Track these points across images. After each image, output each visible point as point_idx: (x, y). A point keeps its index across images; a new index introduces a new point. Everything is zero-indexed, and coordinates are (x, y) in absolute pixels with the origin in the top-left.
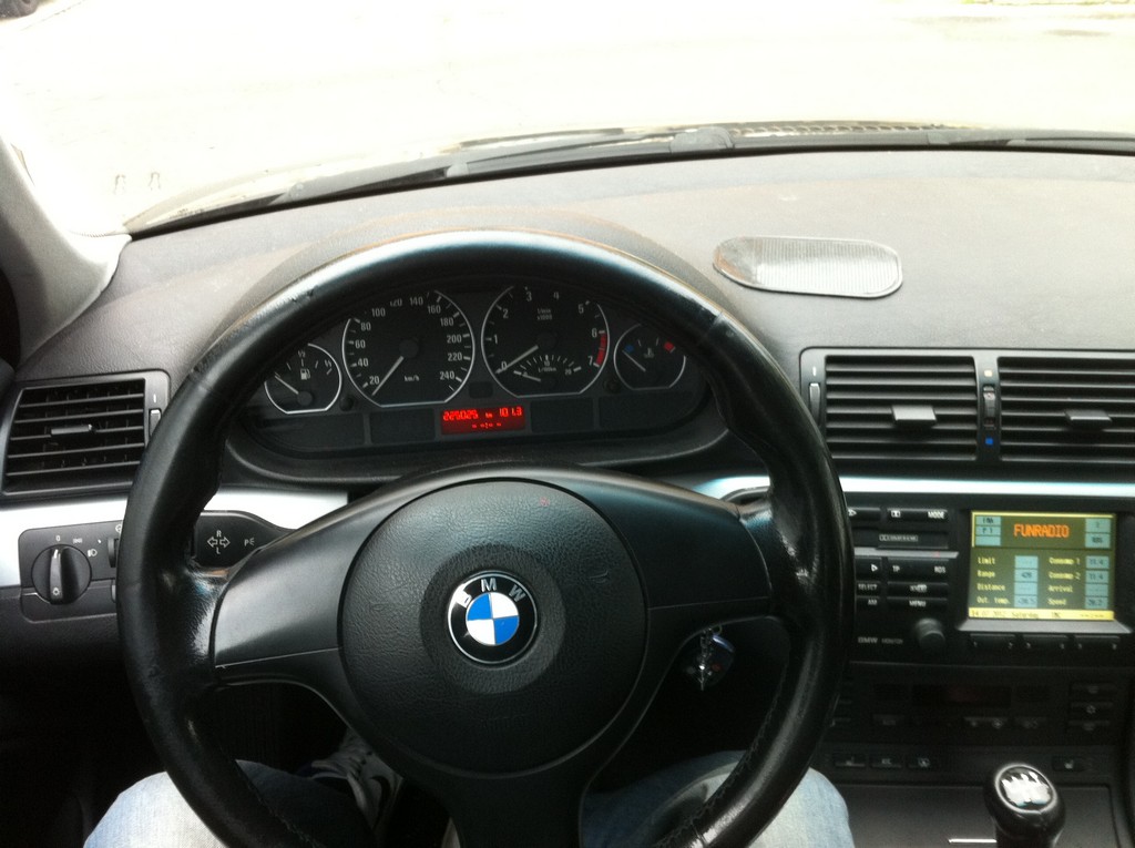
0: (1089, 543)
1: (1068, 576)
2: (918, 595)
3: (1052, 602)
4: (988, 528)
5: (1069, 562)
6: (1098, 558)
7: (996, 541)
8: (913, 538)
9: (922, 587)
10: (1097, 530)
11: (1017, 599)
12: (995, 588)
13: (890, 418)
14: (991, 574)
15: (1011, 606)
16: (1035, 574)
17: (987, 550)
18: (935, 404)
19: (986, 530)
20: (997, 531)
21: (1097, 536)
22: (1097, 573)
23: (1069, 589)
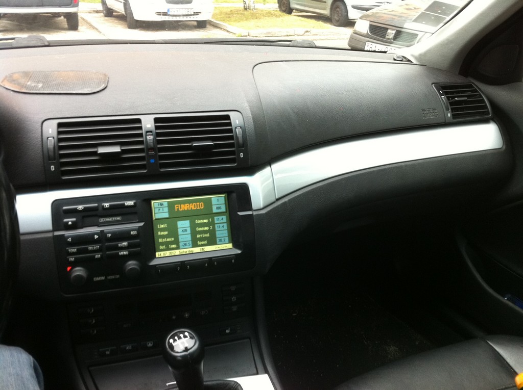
0: (215, 210)
1: (206, 228)
2: (123, 248)
3: (199, 243)
4: (161, 209)
5: (206, 221)
6: (220, 217)
7: (166, 215)
8: (119, 218)
9: (125, 244)
10: (218, 203)
11: (181, 244)
12: (169, 240)
13: (95, 153)
14: (166, 233)
15: (178, 248)
16: (189, 229)
17: (162, 220)
18: (121, 144)
19: (160, 210)
20: (166, 209)
21: (218, 206)
22: (221, 225)
23: (208, 235)
